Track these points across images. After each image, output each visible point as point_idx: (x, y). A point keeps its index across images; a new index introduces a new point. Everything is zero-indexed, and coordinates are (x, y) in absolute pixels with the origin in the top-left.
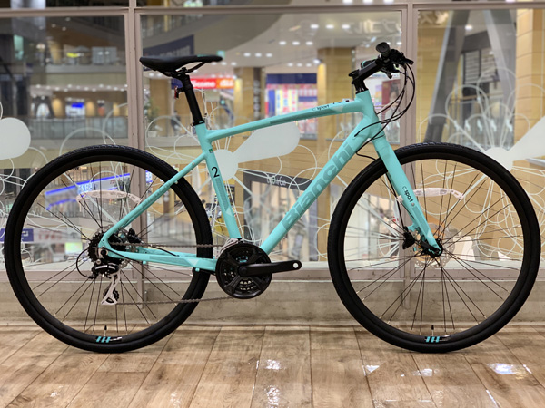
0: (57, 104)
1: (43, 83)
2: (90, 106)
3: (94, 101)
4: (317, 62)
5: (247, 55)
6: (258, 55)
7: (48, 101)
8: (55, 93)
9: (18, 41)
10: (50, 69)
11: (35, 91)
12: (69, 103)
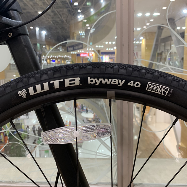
1: (45, 55)
2: (56, 61)
6: (100, 46)
7: (46, 60)
8: (48, 58)
9: (38, 45)
10: (46, 52)
11: (43, 57)
12: (51, 61)
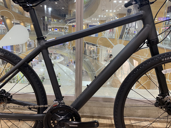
0: (53, 29)
1: (50, 25)
2: (58, 30)
3: (59, 29)
4: (99, 23)
5: (86, 21)
6: (88, 21)
7: (51, 28)
8: (52, 27)
10: (51, 23)
11: (49, 27)
12: (54, 29)
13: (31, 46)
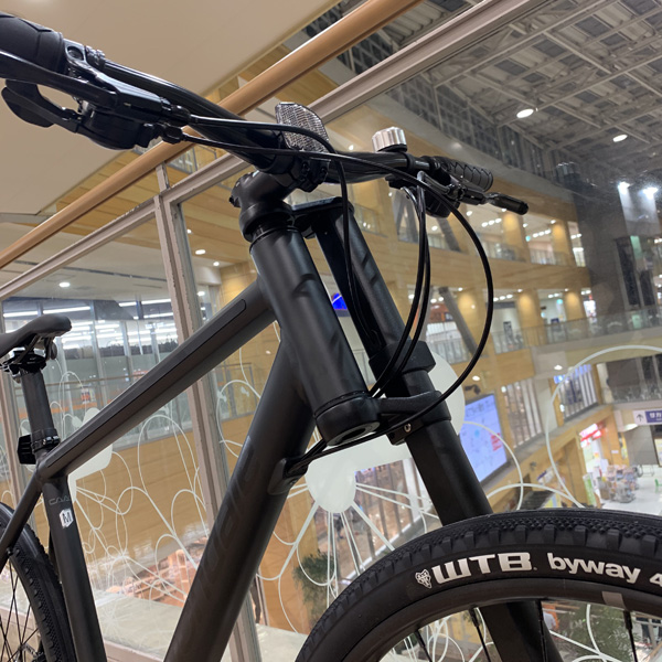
9: (635, 240)
11: (659, 281)
13: (581, 400)
